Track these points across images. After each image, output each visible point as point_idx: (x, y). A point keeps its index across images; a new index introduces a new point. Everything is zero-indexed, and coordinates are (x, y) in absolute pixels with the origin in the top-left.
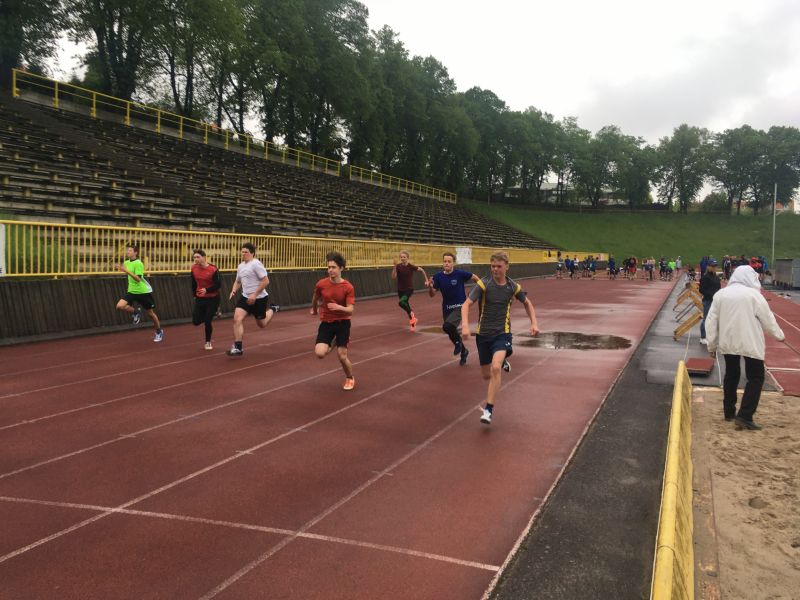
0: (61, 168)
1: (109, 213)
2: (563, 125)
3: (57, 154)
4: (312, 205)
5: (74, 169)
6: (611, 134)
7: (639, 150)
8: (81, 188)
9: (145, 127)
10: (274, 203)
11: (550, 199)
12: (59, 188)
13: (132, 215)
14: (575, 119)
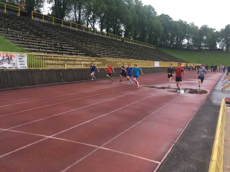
0: (44, 39)
1: (56, 51)
2: (190, 25)
3: (43, 35)
4: (113, 49)
5: (47, 39)
6: (205, 27)
7: (214, 32)
8: (49, 44)
9: (67, 27)
10: (102, 48)
11: (185, 47)
12: (43, 44)
13: (62, 52)
14: (194, 23)
